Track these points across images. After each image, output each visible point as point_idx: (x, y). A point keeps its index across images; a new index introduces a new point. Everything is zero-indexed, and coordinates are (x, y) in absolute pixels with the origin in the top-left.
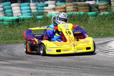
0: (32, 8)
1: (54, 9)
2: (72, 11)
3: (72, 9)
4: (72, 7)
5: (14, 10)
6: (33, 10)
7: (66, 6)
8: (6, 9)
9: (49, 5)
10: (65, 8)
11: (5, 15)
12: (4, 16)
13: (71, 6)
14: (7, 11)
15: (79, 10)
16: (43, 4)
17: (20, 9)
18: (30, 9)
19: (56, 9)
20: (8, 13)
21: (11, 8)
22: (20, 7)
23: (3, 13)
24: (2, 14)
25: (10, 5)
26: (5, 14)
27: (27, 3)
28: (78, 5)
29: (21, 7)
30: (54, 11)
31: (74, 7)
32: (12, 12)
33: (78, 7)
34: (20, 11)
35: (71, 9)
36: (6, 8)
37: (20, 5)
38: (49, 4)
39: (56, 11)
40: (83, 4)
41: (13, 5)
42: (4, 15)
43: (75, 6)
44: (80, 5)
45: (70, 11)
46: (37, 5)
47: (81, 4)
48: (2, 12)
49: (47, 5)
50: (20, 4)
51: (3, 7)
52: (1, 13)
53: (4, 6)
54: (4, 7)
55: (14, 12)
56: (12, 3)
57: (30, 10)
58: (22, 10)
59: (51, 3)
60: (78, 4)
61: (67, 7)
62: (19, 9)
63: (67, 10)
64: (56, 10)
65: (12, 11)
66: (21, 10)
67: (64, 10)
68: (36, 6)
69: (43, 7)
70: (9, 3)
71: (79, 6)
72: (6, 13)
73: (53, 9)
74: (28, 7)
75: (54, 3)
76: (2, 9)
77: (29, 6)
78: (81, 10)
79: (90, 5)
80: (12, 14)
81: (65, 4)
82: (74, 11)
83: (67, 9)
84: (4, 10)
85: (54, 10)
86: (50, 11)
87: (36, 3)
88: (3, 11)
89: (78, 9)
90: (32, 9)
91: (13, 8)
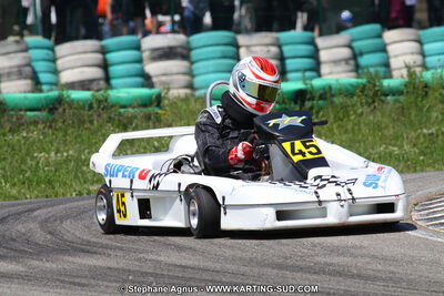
5: (396, 56)
8: (361, 54)
11: (358, 77)
14: (364, 60)
17: (418, 53)
20: (373, 66)
21: (383, 49)
22: (419, 42)
23: (351, 67)
25: (380, 36)
26: (360, 71)
29: (421, 44)
32: (387, 65)
34: (418, 59)
36: (364, 50)
37: (419, 36)
41: (390, 35)
42: (353, 74)
48: (347, 64)
50: (421, 32)
51: (350, 46)
52: (343, 67)
53: (353, 40)
54: (355, 44)
55: (394, 63)
58: (426, 53)
62: (412, 54)
65: (388, 58)
66: (423, 55)
70: (376, 27)
72: (362, 68)
76: (346, 52)
80: (385, 72)
84: (355, 56)
88: (352, 62)
91: (389, 48)
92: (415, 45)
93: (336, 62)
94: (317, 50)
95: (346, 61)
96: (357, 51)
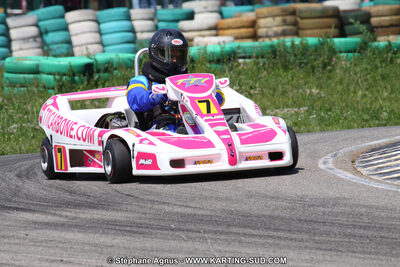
0: (138, 25)
1: (216, 29)
2: (277, 35)
3: (279, 29)
4: (279, 19)
5: (77, 34)
6: (142, 32)
7: (258, 18)
8: (47, 32)
9: (197, 16)
10: (253, 24)
11: (46, 53)
12: (39, 55)
13: (274, 16)
15: (301, 32)
16: (177, 11)
17: (96, 32)
18: (133, 30)
19: (222, 29)
20: (56, 43)
21: (66, 28)
22: (97, 22)
23: (37, 45)
24: (33, 48)
25: (63, 17)
26: (46, 48)
27: (122, 10)
28: (297, 13)
29: (99, 23)
30: (217, 35)
31: (285, 22)
32: (69, 42)
33: (299, 19)
34: (97, 35)
35: (275, 29)
36: (49, 28)
37: (97, 16)
38: (196, 10)
39: (223, 35)
40: (315, 10)
41: (71, 16)
42: (40, 50)
43: (289, 19)
44: (307, 15)
45: (271, 33)
46: (155, 14)
47: (308, 10)
48: (35, 41)
49: (190, 16)
50: (99, 13)
51: (36, 25)
52: (32, 44)
53: (40, 20)
54: (41, 24)
55: (75, 40)
56: (68, 9)
57: (130, 34)
58: (103, 32)
59: (205, 8)
60: (300, 11)
61: (262, 22)
62: (91, 32)
63: (261, 31)
64: (221, 32)
65: (70, 36)
66: (101, 34)
67: (251, 30)
68: (152, 19)
69: (177, 21)
70: (59, 8)
71: (302, 18)
72: (48, 46)
73: (210, 29)
74: (126, 24)
75: (216, 8)
76: (33, 31)
77: (128, 18)
78: (309, 32)
79: (342, 15)
80: (68, 49)
81: (252, 10)
82: (284, 34)
83: (259, 28)
84: (42, 34)
85: (213, 32)
86: (200, 36)
87: (152, 10)
88: (39, 40)
89: (299, 29)
90: (137, 29)
91: (71, 27)
92: (93, 25)
93: (25, 39)
94: (8, 29)
95: (34, 38)
96: (43, 30)
